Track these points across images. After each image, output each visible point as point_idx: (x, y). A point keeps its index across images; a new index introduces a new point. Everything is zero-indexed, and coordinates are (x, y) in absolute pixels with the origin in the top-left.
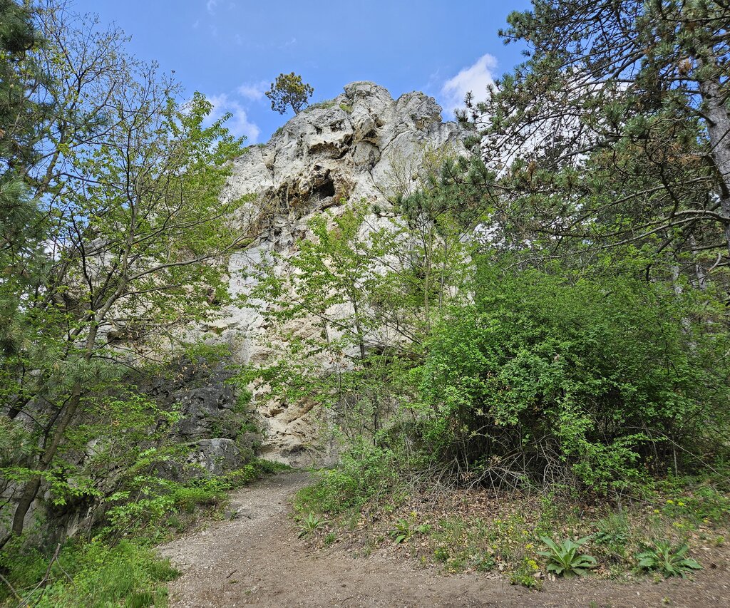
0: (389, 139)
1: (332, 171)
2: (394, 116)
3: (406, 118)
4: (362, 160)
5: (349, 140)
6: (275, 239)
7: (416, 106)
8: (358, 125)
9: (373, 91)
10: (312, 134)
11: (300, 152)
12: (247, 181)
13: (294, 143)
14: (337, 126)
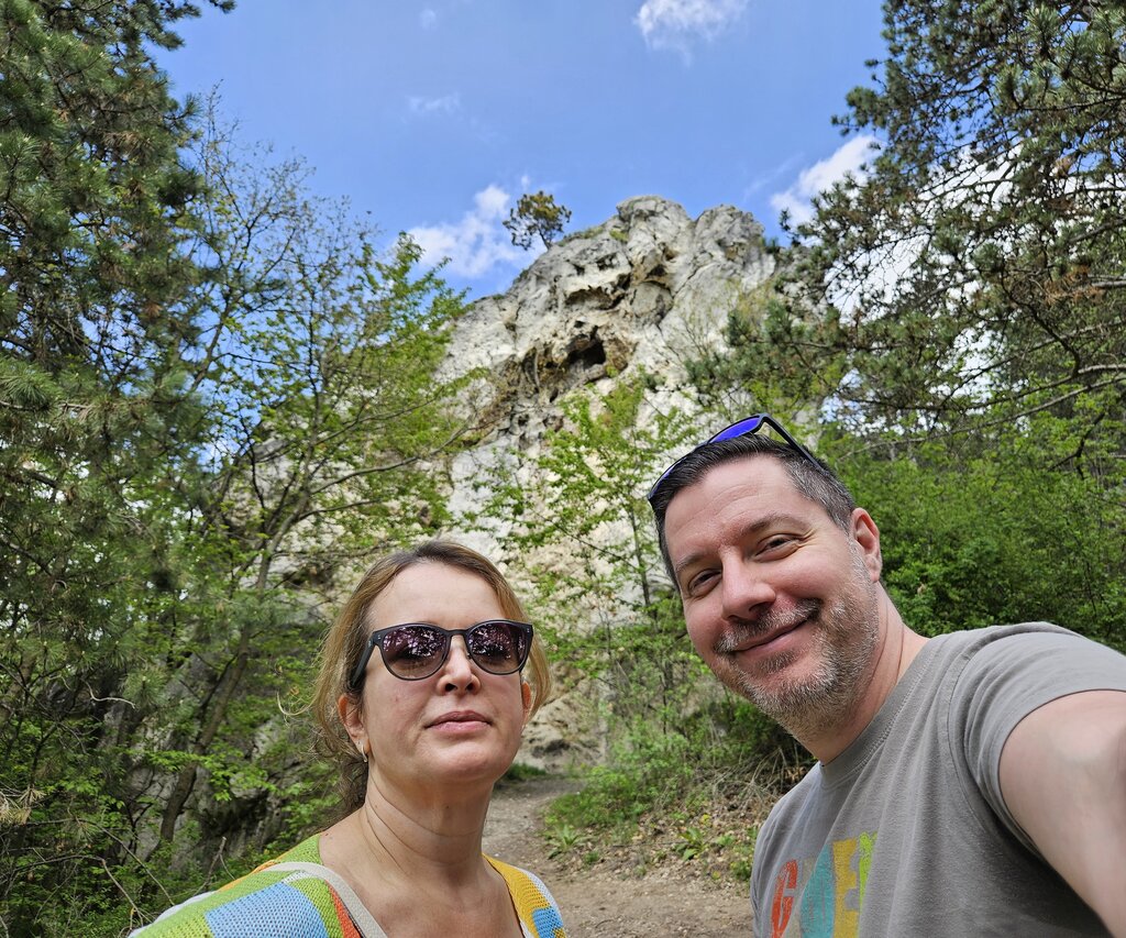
0: (685, 276)
1: (601, 327)
2: (691, 243)
3: (710, 245)
4: (645, 309)
5: (624, 282)
6: (519, 431)
7: (725, 225)
8: (637, 259)
9: (659, 209)
10: (570, 275)
11: (554, 302)
12: (478, 349)
13: (544, 290)
14: (607, 262)
